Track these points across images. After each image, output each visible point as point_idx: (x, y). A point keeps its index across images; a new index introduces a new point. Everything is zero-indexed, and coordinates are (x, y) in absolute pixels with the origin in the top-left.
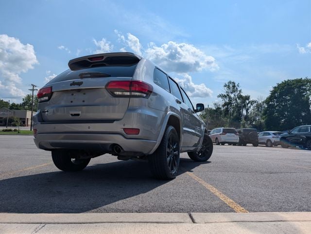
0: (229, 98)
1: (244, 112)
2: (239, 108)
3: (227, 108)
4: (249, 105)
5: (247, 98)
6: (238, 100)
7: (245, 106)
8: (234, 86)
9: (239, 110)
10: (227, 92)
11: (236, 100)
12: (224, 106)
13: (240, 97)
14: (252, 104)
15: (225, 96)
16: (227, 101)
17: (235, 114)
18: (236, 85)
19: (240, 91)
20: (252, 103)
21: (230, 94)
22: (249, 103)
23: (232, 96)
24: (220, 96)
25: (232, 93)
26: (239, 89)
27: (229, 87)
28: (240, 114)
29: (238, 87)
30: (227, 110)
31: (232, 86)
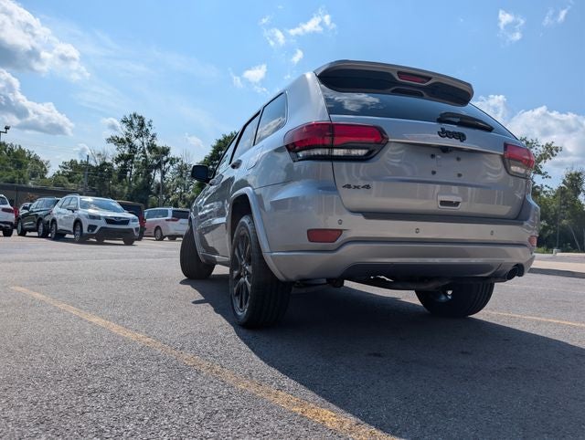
0: (131, 147)
1: (158, 177)
2: (148, 167)
3: (124, 166)
4: (168, 165)
5: (165, 151)
6: (147, 152)
7: (158, 166)
8: (142, 125)
9: (148, 172)
10: (127, 134)
11: (144, 152)
12: (118, 160)
13: (152, 148)
14: (171, 163)
15: (122, 141)
16: (126, 152)
17: (140, 180)
18: (146, 123)
19: (153, 136)
20: (172, 161)
21: (133, 139)
22: (167, 161)
23: (137, 142)
24: (112, 140)
25: (137, 137)
26: (151, 133)
27: (131, 125)
28: (149, 179)
29: (149, 128)
30: (124, 170)
31: (138, 124)
